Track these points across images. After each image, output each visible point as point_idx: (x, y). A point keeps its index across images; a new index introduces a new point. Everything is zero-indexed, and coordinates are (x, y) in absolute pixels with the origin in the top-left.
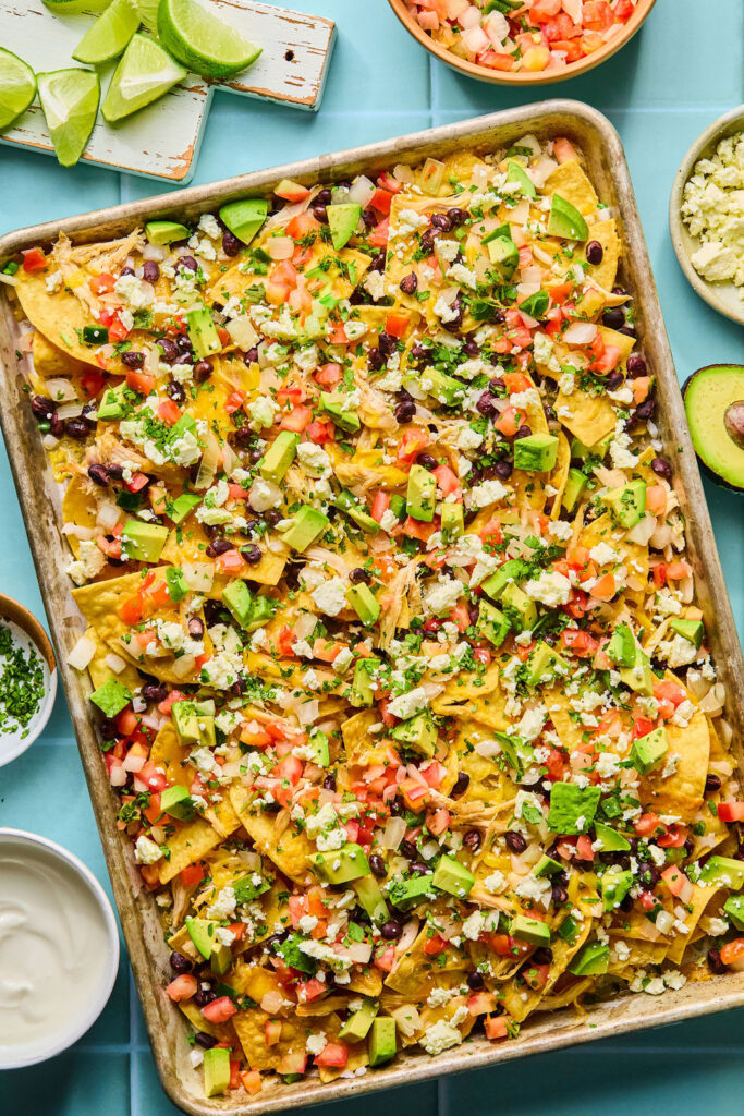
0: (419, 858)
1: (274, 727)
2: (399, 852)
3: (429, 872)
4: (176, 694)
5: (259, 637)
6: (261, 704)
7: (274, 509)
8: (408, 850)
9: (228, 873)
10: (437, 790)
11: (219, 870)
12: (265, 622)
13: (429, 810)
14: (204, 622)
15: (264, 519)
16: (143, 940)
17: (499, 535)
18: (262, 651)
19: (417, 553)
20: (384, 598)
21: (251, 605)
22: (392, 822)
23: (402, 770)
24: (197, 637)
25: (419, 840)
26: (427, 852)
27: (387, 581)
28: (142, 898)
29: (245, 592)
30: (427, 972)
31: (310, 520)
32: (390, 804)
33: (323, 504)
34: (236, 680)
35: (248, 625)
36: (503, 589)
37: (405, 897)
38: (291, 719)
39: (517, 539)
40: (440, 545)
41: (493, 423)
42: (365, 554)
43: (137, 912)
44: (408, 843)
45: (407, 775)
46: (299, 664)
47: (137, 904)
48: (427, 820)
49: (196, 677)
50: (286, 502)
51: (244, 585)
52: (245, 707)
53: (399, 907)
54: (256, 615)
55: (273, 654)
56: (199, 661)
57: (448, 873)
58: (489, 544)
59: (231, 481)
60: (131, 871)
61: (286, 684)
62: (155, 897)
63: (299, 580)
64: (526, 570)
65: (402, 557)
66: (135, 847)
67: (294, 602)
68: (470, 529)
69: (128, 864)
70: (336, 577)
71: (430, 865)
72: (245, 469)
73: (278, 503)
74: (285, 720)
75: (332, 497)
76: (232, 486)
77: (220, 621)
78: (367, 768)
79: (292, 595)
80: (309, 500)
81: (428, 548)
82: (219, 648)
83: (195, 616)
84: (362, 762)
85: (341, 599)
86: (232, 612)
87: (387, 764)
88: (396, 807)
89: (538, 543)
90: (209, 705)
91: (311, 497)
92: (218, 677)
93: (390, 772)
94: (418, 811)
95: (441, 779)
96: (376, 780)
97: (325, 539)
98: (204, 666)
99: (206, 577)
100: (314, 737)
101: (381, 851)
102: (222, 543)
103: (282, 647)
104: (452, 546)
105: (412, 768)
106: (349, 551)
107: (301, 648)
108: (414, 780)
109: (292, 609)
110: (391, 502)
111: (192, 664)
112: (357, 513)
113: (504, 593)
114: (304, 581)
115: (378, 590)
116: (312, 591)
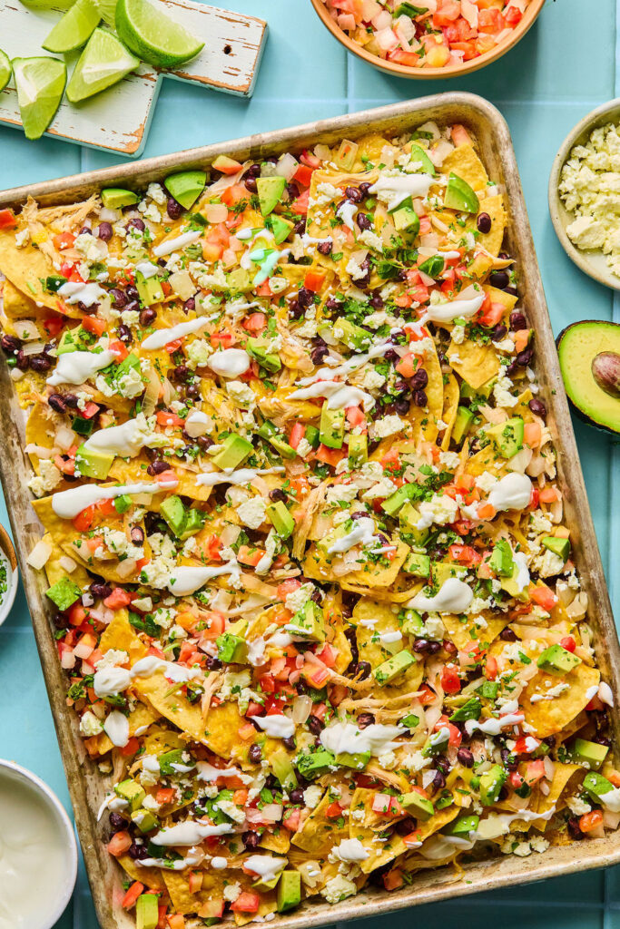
2: (307, 728)
4: (119, 591)
5: (190, 544)
7: (207, 436)
9: (160, 745)
11: (152, 743)
12: (196, 531)
14: (144, 531)
15: (198, 443)
17: (397, 462)
18: (193, 556)
19: (327, 476)
20: (297, 513)
21: (184, 516)
22: (299, 699)
23: (300, 658)
24: (138, 543)
27: (301, 500)
28: (86, 765)
29: (179, 506)
30: (329, 833)
31: (237, 446)
32: (296, 686)
33: (248, 432)
35: (181, 534)
36: (401, 508)
37: (311, 767)
39: (413, 465)
40: (347, 469)
41: (395, 366)
42: (283, 476)
43: (82, 777)
44: (317, 719)
45: (306, 661)
47: (83, 770)
49: (137, 578)
50: (217, 430)
51: (179, 500)
52: (178, 604)
53: (305, 775)
54: (189, 525)
55: (202, 559)
56: (140, 564)
58: (388, 469)
59: (170, 412)
60: (77, 741)
62: (98, 764)
63: (226, 497)
64: (420, 493)
65: (314, 479)
66: (81, 721)
67: (220, 514)
68: (373, 457)
69: (75, 736)
70: (257, 496)
72: (182, 401)
73: (210, 430)
75: (256, 427)
76: (170, 415)
77: (158, 531)
79: (219, 509)
80: (236, 429)
81: (337, 472)
82: (157, 553)
83: (137, 525)
85: (262, 515)
86: (168, 522)
87: (286, 655)
88: (301, 687)
89: (431, 470)
91: (238, 426)
92: (155, 578)
93: (291, 661)
94: (320, 690)
97: (249, 462)
98: (143, 568)
99: (147, 492)
102: (161, 464)
103: (211, 553)
104: (357, 471)
105: (308, 654)
107: (227, 554)
109: (219, 519)
110: (306, 432)
111: (134, 567)
112: (276, 441)
113: (401, 512)
114: (230, 499)
115: (293, 507)
116: (237, 507)
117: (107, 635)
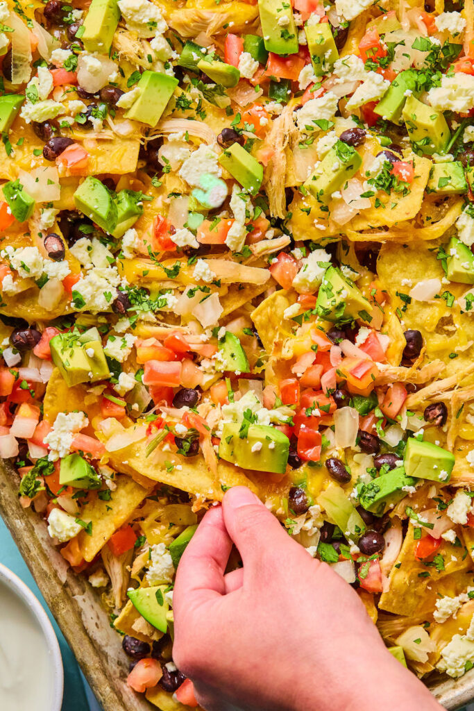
0: (383, 449)
1: (174, 339)
2: (358, 449)
3: (398, 463)
4: (50, 331)
5: (130, 239)
6: (152, 317)
7: (112, 85)
8: (369, 443)
9: (163, 527)
10: (384, 363)
11: (152, 526)
12: (133, 220)
13: (379, 390)
14: (62, 237)
15: (101, 100)
16: (85, 631)
17: (380, 47)
18: (138, 255)
19: (289, 97)
20: (262, 153)
21: (111, 202)
22: (340, 414)
23: (335, 351)
24: (57, 256)
25: (378, 427)
26: (392, 438)
27: (264, 136)
28: (71, 582)
29: (101, 190)
30: (425, 582)
31: (156, 85)
32: (332, 394)
33: (166, 67)
34: (115, 295)
35: (114, 227)
36: (402, 106)
37: (378, 496)
38: (192, 326)
39: (403, 43)
40: (314, 79)
42: (229, 112)
43: (70, 599)
44: (366, 433)
45: (343, 355)
46: (185, 258)
47: (68, 589)
48: (381, 400)
49: (69, 305)
50: (123, 75)
51: (98, 182)
52: (134, 326)
53: (374, 511)
54: (121, 213)
55: (151, 256)
56: (67, 283)
57: (421, 457)
58: (371, 60)
59: (52, 67)
60: (50, 553)
61: (174, 286)
62: (87, 578)
63: (161, 161)
64: (422, 79)
65: (273, 106)
66: (48, 524)
67: (160, 190)
68: (345, 50)
69: (45, 546)
70: (202, 145)
71: (398, 453)
72: (65, 49)
73: (114, 76)
74: (186, 328)
75: (174, 55)
76: (53, 71)
77: (80, 235)
78: (294, 360)
79: (156, 182)
80: (148, 65)
81: (301, 87)
82: (88, 266)
83: (49, 233)
84: (287, 353)
85: (215, 168)
86: (91, 216)
87: (315, 348)
88: (341, 395)
89: (429, 43)
90: (93, 334)
91: (150, 60)
92: (93, 297)
93: (322, 357)
94: (367, 392)
95: (384, 349)
96: (309, 369)
97: (178, 107)
98: (74, 288)
99: (50, 182)
100: (223, 340)
101: (336, 452)
102: (59, 140)
103: (160, 242)
104: (329, 75)
105: (346, 345)
106: (210, 116)
107: (182, 237)
108: (354, 358)
109: (161, 197)
110: (244, 44)
111: (60, 291)
112: (208, 64)
113: (404, 110)
114: (166, 160)
115: (254, 146)
116: (179, 169)
117: (50, 397)
